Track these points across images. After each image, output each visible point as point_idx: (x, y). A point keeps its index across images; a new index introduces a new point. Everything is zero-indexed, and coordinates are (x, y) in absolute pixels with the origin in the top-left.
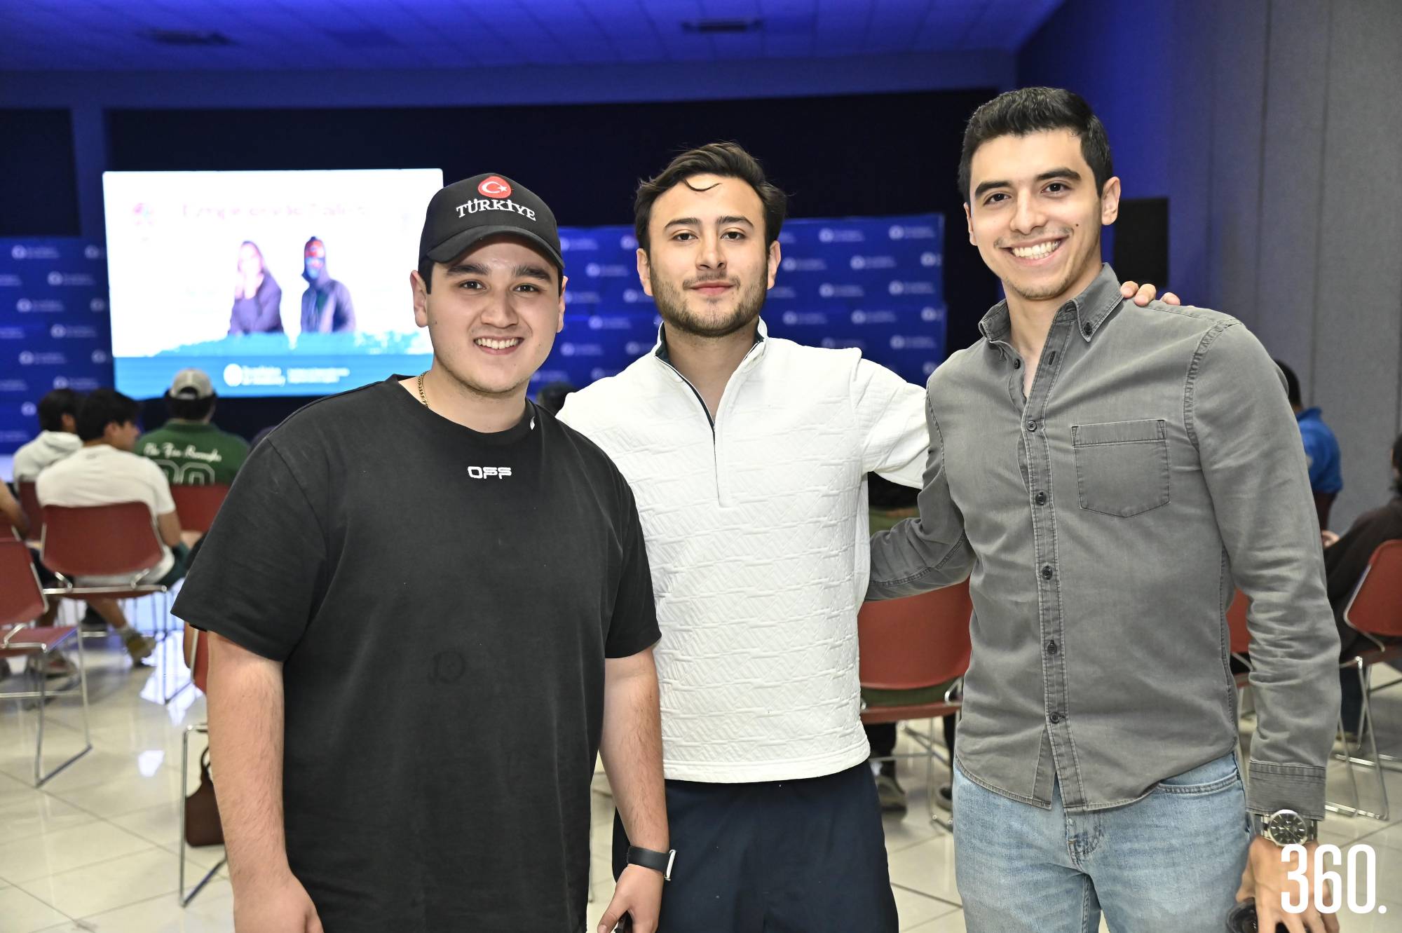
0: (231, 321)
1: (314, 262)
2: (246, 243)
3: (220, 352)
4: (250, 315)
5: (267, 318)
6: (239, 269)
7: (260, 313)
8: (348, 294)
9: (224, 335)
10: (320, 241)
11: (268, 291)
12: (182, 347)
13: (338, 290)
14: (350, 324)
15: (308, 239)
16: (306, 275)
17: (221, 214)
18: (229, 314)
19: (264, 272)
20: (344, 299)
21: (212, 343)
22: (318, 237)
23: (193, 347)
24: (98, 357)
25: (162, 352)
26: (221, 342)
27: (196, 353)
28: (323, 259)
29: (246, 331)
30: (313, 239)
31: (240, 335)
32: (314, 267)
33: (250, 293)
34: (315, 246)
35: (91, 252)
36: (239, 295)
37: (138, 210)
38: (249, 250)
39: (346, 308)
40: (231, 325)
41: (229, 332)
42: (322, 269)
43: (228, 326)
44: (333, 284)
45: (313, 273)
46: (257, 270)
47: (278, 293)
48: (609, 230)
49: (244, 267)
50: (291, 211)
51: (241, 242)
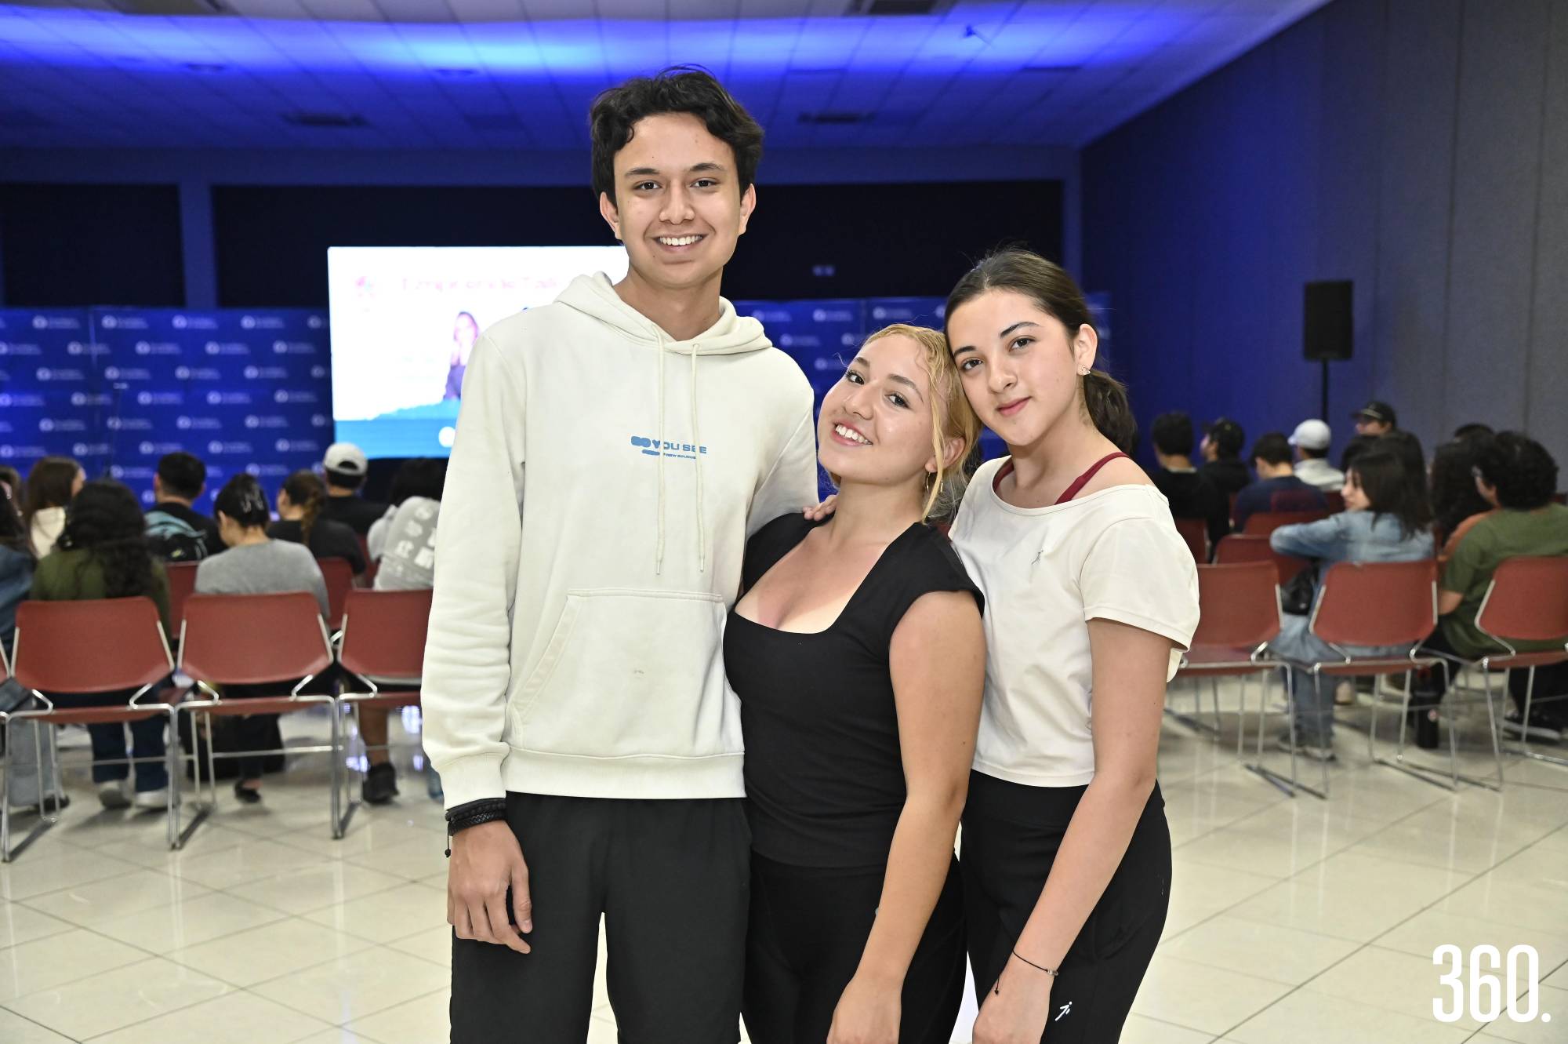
0: (447, 386)
2: (462, 313)
3: (435, 415)
6: (455, 338)
12: (401, 411)
17: (439, 287)
18: (445, 381)
21: (428, 407)
23: (410, 410)
24: (318, 421)
25: (381, 416)
26: (437, 406)
27: (413, 416)
30: (525, 309)
31: (453, 400)
35: (314, 322)
36: (454, 361)
37: (361, 283)
38: (465, 320)
40: (447, 391)
41: (445, 397)
43: (443, 391)
46: (474, 338)
48: (801, 305)
49: (460, 336)
50: (505, 285)
51: (458, 313)
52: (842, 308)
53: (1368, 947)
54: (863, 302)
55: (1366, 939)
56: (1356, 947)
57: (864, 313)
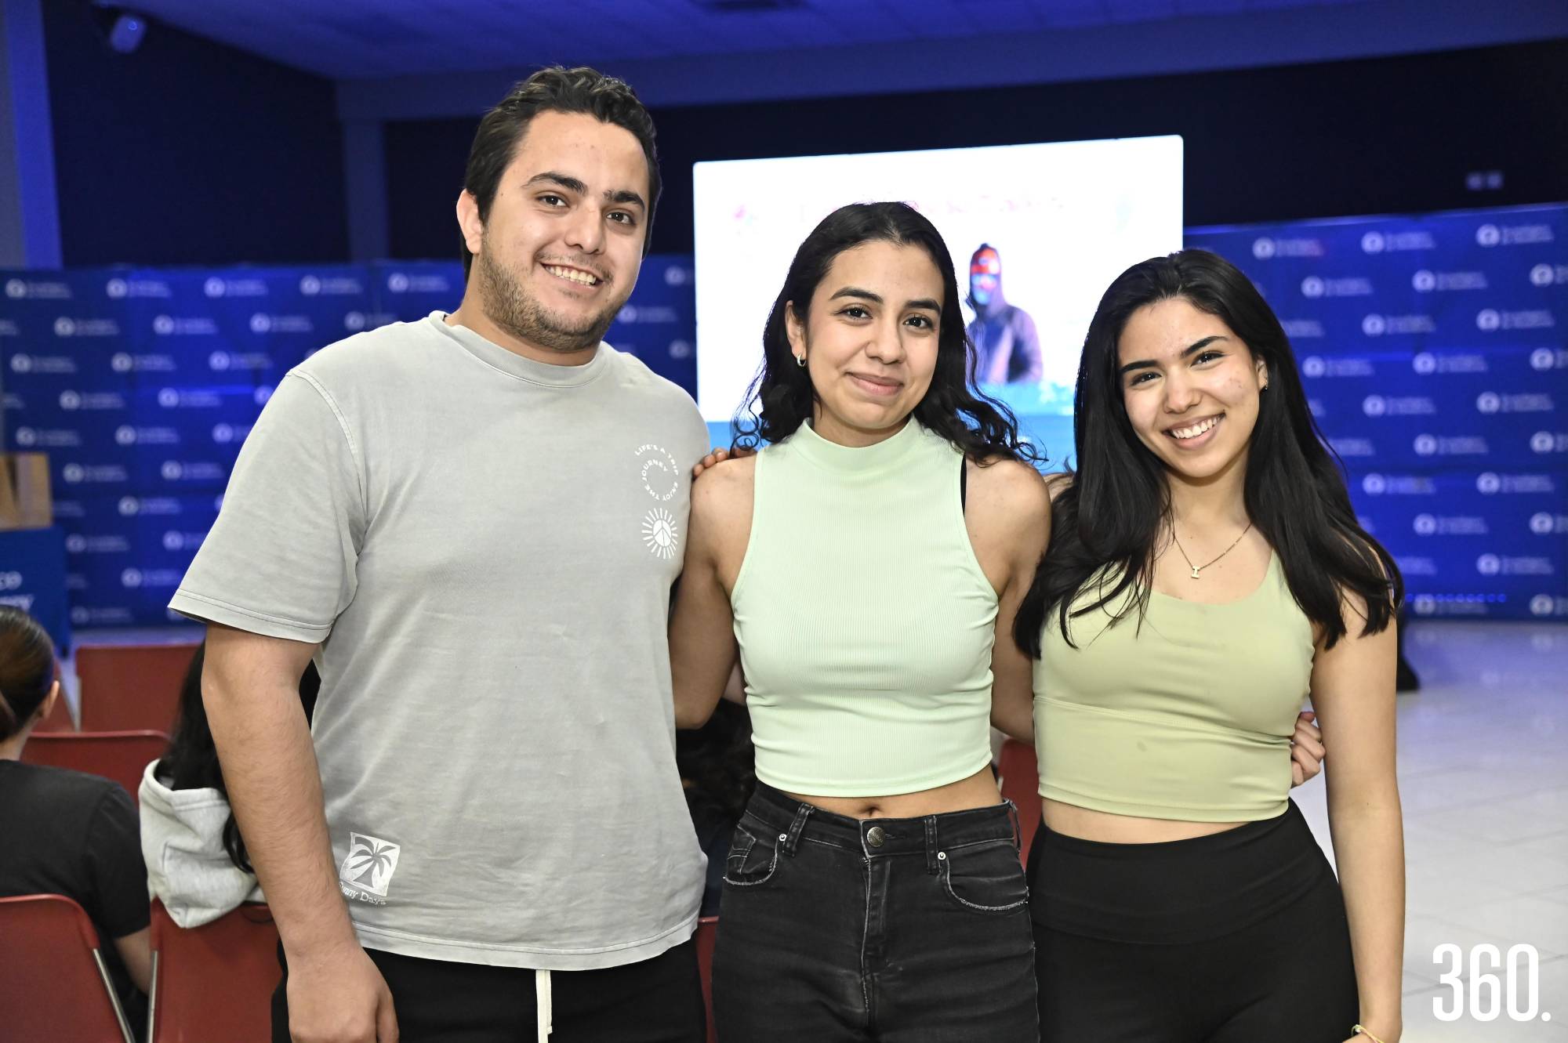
1: (985, 281)
8: (1032, 326)
10: (993, 250)
13: (1017, 320)
14: (1035, 370)
15: (977, 247)
16: (971, 301)
20: (1025, 335)
22: (991, 244)
28: (997, 277)
30: (984, 248)
32: (983, 288)
34: (986, 257)
35: (672, 276)
37: (739, 215)
39: (1028, 347)
42: (995, 293)
44: (1010, 313)
45: (981, 298)
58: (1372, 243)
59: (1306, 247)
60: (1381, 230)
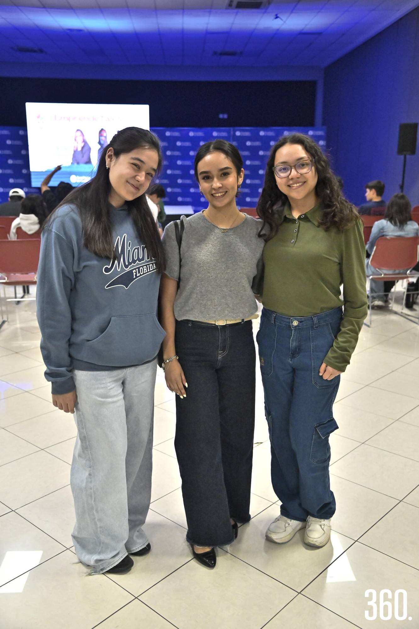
0: (72, 159)
1: (103, 138)
2: (78, 130)
3: (69, 170)
4: (79, 156)
5: (85, 159)
6: (75, 140)
7: (83, 157)
9: (70, 164)
10: (105, 130)
11: (86, 148)
15: (100, 129)
16: (100, 143)
17: (69, 119)
18: (72, 157)
19: (84, 141)
21: (66, 167)
22: (104, 129)
24: (24, 171)
26: (69, 167)
28: (106, 137)
29: (78, 163)
30: (102, 130)
31: (76, 165)
32: (102, 140)
33: (79, 149)
34: (103, 132)
35: (22, 132)
36: (75, 149)
37: (39, 117)
38: (79, 133)
41: (72, 163)
42: (105, 141)
43: (71, 161)
45: (102, 142)
46: (82, 140)
47: (90, 149)
48: (208, 129)
49: (77, 139)
50: (94, 119)
51: (76, 130)
52: (224, 131)
53: (367, 387)
54: (232, 129)
55: (367, 384)
56: (363, 386)
57: (232, 133)
58: (191, 134)
59: (177, 134)
60: (193, 131)
